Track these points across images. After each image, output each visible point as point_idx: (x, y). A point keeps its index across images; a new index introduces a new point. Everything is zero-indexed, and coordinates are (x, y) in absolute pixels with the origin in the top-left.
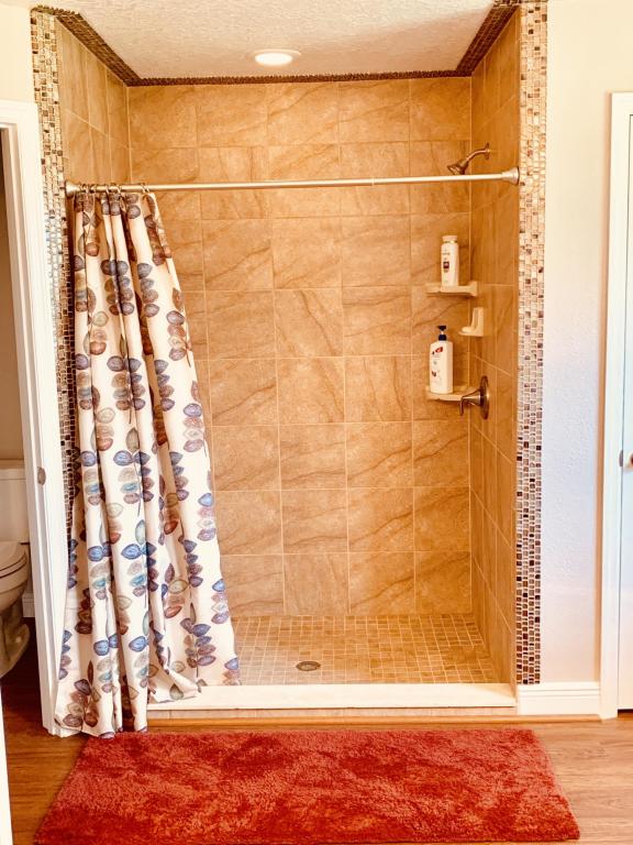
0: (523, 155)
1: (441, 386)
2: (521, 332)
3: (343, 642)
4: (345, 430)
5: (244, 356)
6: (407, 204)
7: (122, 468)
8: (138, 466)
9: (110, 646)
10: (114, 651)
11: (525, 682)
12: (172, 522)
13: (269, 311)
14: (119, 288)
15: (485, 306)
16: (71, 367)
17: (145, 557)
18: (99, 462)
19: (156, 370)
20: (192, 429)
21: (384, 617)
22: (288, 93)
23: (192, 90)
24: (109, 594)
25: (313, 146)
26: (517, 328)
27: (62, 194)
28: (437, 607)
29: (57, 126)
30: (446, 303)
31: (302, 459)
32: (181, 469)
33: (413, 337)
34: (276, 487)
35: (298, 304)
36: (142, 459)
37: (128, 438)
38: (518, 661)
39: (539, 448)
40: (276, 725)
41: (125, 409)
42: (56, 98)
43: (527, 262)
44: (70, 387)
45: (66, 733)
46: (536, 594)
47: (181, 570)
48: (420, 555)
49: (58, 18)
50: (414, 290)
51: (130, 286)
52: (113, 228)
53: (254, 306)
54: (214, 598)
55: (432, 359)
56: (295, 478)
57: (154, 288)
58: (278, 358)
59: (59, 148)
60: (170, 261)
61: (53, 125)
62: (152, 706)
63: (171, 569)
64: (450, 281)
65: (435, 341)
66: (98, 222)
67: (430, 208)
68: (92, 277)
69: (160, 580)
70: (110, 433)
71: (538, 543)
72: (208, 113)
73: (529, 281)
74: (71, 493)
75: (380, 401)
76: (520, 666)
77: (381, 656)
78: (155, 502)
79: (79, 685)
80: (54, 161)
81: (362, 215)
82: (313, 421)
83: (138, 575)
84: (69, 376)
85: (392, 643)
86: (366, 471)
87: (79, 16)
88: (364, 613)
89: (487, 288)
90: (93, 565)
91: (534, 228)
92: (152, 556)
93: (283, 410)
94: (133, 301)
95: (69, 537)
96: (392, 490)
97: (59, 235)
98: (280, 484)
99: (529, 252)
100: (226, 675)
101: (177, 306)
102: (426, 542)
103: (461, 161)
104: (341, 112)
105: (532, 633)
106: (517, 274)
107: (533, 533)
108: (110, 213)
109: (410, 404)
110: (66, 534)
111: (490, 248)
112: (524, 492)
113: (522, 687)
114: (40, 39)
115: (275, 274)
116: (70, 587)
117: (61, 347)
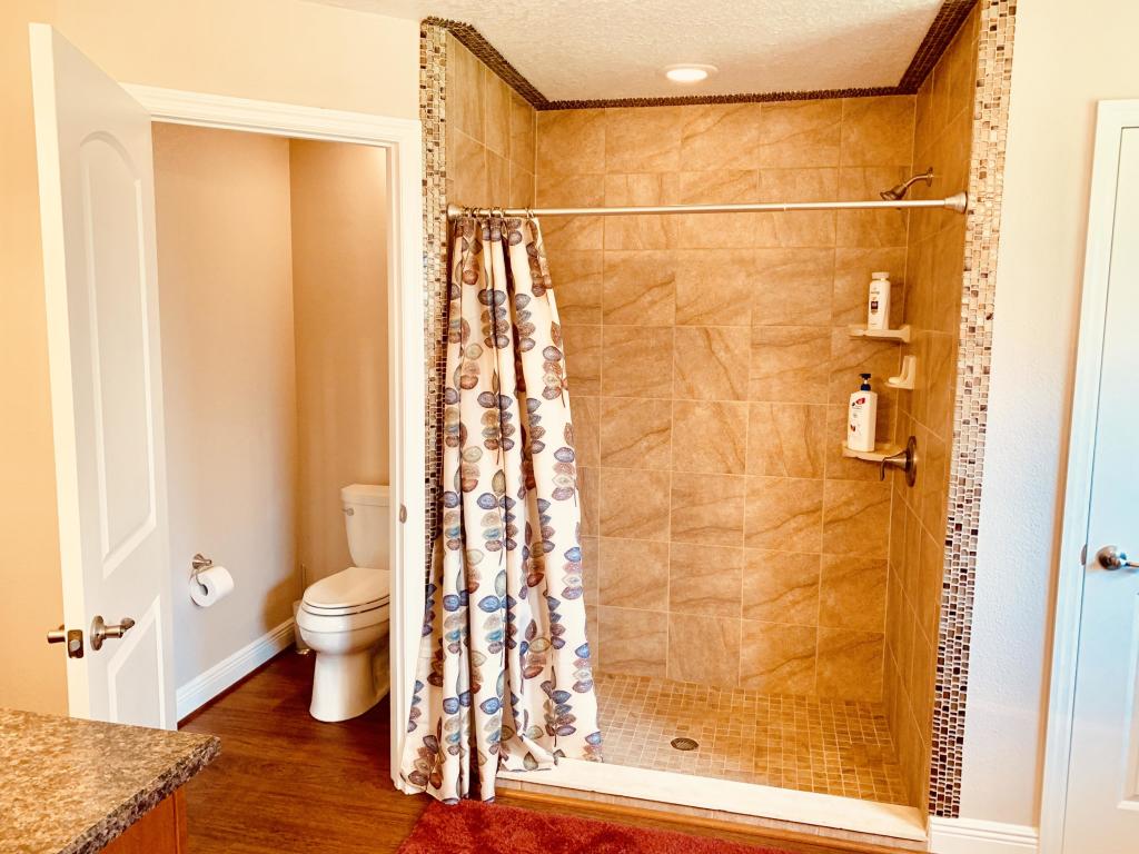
0: (973, 178)
1: (860, 441)
2: (960, 390)
3: (727, 720)
4: (746, 482)
5: (638, 394)
6: (832, 236)
7: (486, 511)
8: (503, 511)
9: (461, 703)
10: (465, 710)
11: (940, 814)
12: (536, 575)
13: (668, 347)
14: (495, 319)
15: (918, 354)
16: (441, 403)
17: (504, 611)
18: (462, 503)
19: (527, 409)
20: (563, 476)
21: (777, 695)
22: (705, 115)
23: (603, 113)
24: (463, 647)
25: (730, 171)
26: (954, 384)
27: (443, 217)
28: (841, 692)
29: (442, 144)
30: (874, 348)
31: (695, 510)
32: (548, 518)
33: (831, 384)
34: (664, 538)
35: (701, 342)
36: (507, 503)
37: (494, 479)
38: (932, 786)
39: (975, 532)
40: (636, 817)
41: (494, 448)
42: (442, 116)
43: (972, 307)
44: (439, 421)
45: (410, 790)
46: (960, 709)
47: (544, 628)
48: (823, 632)
49: (451, 32)
50: (835, 331)
51: (507, 318)
52: (493, 255)
53: (653, 342)
54: (578, 664)
55: (852, 410)
56: (687, 531)
57: (531, 320)
58: (675, 399)
59: (443, 169)
60: (550, 292)
61: (437, 144)
62: (501, 774)
63: (533, 624)
64: (878, 324)
65: (855, 391)
66: (478, 248)
67: (859, 241)
68: (468, 307)
69: (518, 638)
70: (476, 473)
71: (967, 648)
72: (618, 138)
73: (973, 329)
74: (433, 534)
75: (788, 453)
76: (933, 794)
77: (769, 743)
78: (518, 554)
79: (428, 741)
80: (436, 182)
81: (779, 247)
82: (709, 470)
83: (495, 630)
84: (439, 410)
85: (784, 729)
86: (767, 530)
87: (471, 28)
88: (755, 689)
89: (921, 333)
90: (447, 615)
91: (983, 265)
92: (511, 611)
93: (677, 456)
94: (509, 334)
95: (427, 581)
96: (797, 555)
97: (438, 261)
98: (669, 535)
99: (976, 294)
100: (587, 749)
101: (555, 342)
102: (832, 616)
103: (898, 187)
104: (763, 136)
105: (952, 755)
106: (958, 319)
107: (961, 635)
108: (490, 239)
109: (824, 461)
110: (424, 578)
111: (927, 289)
112: (952, 585)
113: (934, 819)
114: (429, 53)
115: (678, 309)
116: (424, 635)
117: (432, 380)
